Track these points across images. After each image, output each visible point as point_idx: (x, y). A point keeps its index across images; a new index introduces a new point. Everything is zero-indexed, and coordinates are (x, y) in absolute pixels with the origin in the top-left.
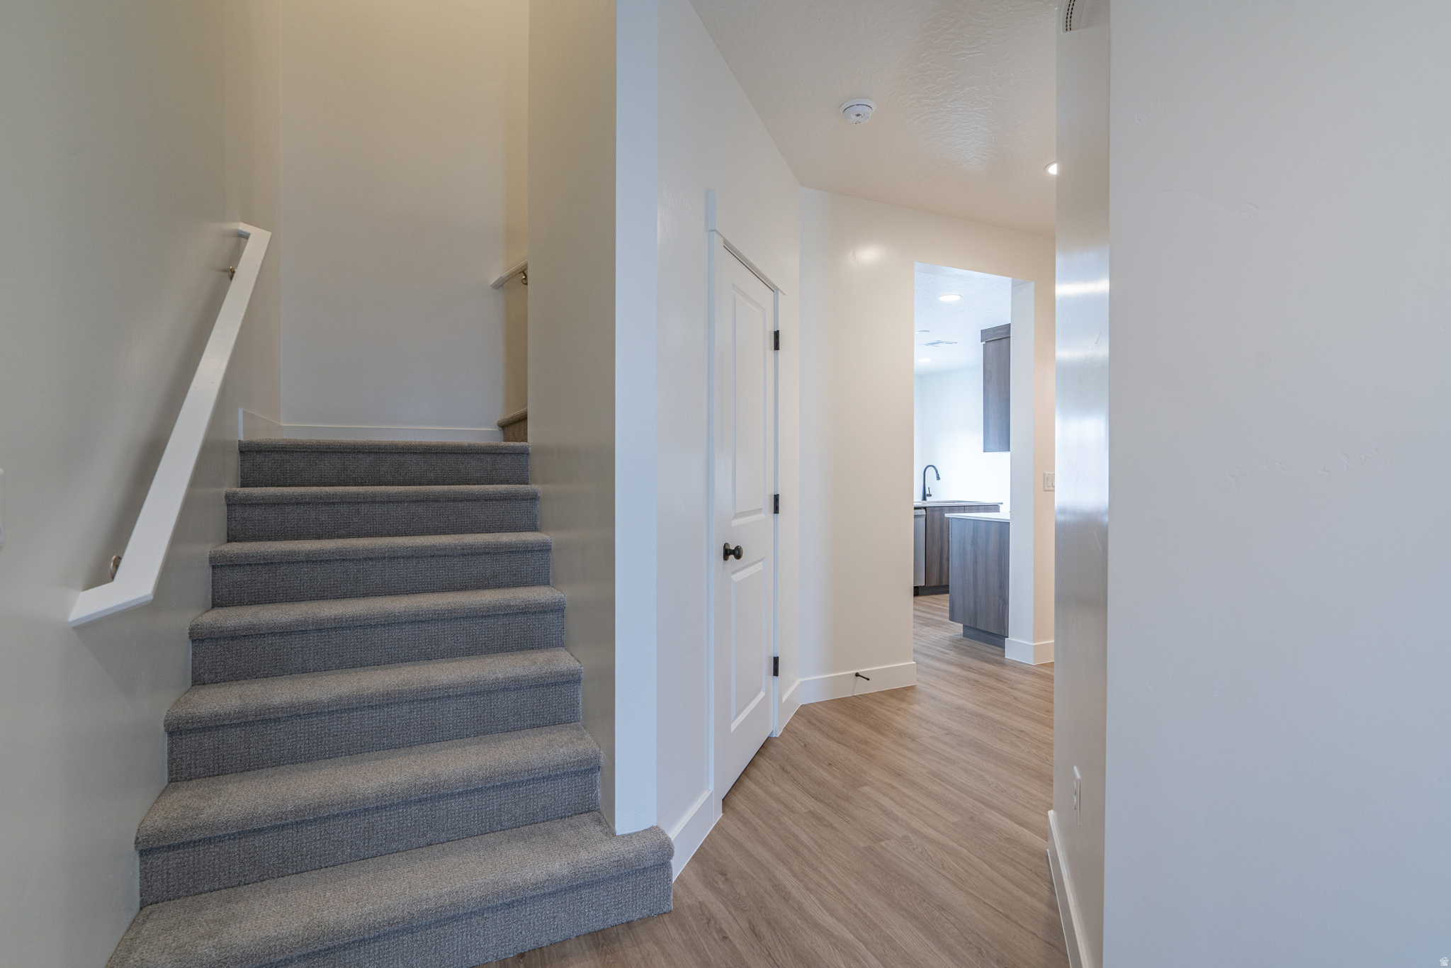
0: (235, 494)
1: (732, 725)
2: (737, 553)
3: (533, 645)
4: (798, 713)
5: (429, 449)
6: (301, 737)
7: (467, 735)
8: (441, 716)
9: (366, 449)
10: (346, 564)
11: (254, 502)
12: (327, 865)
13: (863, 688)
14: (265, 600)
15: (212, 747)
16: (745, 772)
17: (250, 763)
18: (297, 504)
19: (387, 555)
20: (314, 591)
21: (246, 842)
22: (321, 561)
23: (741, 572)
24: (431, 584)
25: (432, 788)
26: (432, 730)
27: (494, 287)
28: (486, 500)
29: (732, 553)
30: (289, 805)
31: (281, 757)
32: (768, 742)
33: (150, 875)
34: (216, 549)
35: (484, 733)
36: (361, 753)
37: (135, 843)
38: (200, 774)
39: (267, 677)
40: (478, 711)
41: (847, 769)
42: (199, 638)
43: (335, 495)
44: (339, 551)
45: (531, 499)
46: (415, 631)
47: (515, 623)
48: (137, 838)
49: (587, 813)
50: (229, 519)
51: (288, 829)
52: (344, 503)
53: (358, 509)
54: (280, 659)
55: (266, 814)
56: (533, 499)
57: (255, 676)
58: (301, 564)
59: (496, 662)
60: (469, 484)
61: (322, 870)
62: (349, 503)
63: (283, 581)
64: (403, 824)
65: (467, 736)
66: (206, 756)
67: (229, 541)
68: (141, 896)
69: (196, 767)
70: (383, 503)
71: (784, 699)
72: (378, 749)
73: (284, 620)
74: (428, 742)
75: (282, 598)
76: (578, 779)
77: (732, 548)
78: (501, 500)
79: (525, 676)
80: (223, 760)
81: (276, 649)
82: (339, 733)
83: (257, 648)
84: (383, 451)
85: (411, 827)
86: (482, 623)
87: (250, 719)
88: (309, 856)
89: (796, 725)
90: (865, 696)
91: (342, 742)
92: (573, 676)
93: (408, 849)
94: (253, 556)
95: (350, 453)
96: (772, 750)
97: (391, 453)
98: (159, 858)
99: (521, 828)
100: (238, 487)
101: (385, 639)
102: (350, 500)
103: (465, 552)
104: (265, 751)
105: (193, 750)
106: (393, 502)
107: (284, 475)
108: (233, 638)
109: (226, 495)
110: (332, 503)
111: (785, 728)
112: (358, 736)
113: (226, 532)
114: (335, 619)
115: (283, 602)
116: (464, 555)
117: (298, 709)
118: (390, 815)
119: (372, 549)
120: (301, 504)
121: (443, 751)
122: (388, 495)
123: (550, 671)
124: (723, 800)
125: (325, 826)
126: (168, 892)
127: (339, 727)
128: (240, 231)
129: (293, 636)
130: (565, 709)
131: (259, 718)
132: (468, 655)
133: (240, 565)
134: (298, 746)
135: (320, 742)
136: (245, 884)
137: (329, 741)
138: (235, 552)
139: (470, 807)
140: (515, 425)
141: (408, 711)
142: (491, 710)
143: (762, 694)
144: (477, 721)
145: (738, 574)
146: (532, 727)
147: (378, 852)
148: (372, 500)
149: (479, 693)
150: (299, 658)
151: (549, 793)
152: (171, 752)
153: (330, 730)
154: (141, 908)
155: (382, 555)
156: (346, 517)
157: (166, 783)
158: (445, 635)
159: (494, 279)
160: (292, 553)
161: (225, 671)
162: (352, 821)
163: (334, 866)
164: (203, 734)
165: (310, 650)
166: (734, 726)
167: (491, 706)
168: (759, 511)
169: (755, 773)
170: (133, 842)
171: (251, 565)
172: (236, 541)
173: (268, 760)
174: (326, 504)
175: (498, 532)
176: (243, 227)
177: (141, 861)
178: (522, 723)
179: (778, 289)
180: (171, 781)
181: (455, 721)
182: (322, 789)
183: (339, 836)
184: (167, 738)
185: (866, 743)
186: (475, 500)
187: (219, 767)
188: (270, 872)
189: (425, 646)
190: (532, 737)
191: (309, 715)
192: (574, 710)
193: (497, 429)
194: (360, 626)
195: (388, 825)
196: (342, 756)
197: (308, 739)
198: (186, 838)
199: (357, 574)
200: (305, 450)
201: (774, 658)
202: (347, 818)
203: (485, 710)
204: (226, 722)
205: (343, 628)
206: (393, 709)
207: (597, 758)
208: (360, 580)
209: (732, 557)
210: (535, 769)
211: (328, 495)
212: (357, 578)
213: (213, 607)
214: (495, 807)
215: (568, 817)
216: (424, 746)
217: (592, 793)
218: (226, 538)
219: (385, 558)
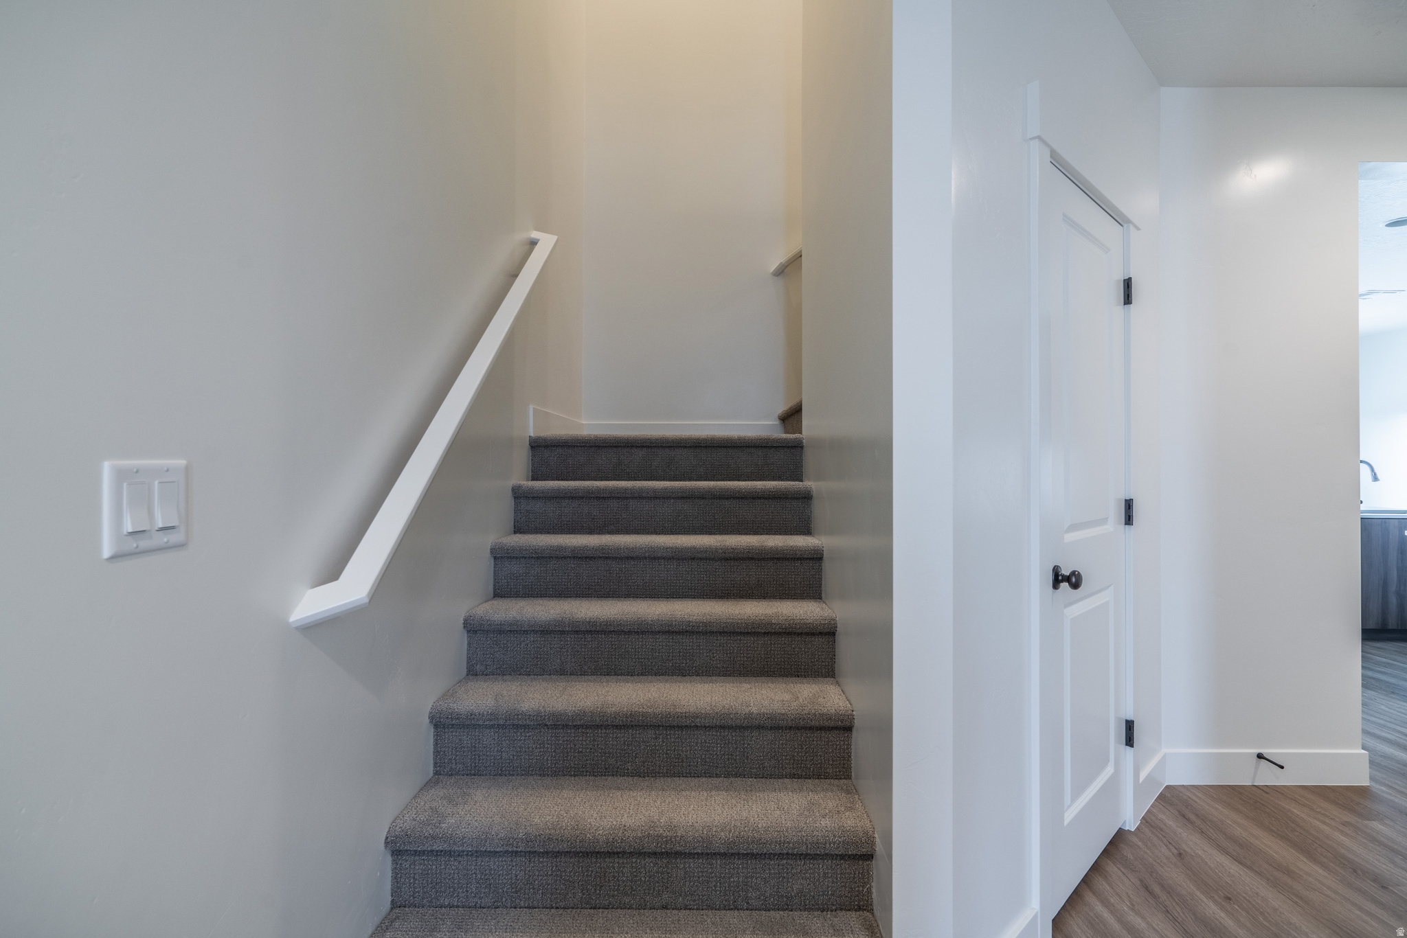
0: (520, 487)
1: (1066, 815)
2: (1074, 581)
3: (798, 672)
4: (1161, 797)
5: (698, 443)
6: (548, 748)
7: (716, 774)
8: (688, 748)
9: (638, 443)
10: (609, 562)
11: (536, 496)
12: (558, 905)
13: (1268, 777)
14: (537, 594)
15: (469, 745)
16: (1086, 881)
17: (502, 767)
18: (572, 498)
19: (647, 555)
20: (580, 588)
21: (482, 861)
22: (586, 558)
23: (1077, 606)
24: (691, 589)
25: (667, 842)
26: (678, 762)
27: (774, 275)
28: (753, 498)
29: (1066, 580)
30: (521, 831)
31: (529, 767)
32: (1120, 837)
33: (399, 876)
34: (497, 541)
35: (736, 776)
36: (605, 776)
37: (385, 843)
38: (459, 771)
39: (529, 675)
40: (729, 748)
41: (1261, 913)
42: (473, 628)
43: (605, 490)
44: (602, 549)
45: (803, 498)
46: (669, 642)
47: (778, 644)
48: (387, 838)
49: (856, 911)
50: (517, 510)
51: (521, 856)
52: (614, 498)
53: (627, 505)
54: (541, 658)
55: (499, 837)
56: (805, 498)
57: (519, 673)
58: (568, 559)
59: (753, 690)
60: (739, 481)
61: (552, 910)
62: (618, 498)
63: (552, 576)
64: (636, 876)
65: (717, 776)
66: (465, 754)
67: (515, 533)
68: (392, 896)
69: (456, 764)
70: (650, 498)
71: (1142, 777)
72: (622, 774)
73: (544, 618)
74: (673, 775)
75: (551, 593)
76: (845, 864)
77: (1066, 572)
78: (770, 498)
79: (783, 714)
80: (479, 760)
81: (538, 647)
82: (584, 751)
83: (520, 645)
84: (654, 445)
85: (645, 882)
86: (740, 640)
87: (501, 722)
88: (541, 891)
89: (1161, 816)
90: (1275, 789)
91: (587, 760)
92: (842, 722)
93: (642, 907)
94: (526, 550)
95: (624, 447)
96: (1127, 852)
97: (662, 447)
98: (407, 861)
99: (772, 912)
100: (528, 480)
101: (638, 648)
102: (619, 495)
103: (727, 555)
104: (515, 758)
105: (454, 745)
106: (659, 498)
107: (567, 469)
108: (501, 632)
109: (513, 488)
110: (603, 497)
111: (1143, 818)
112: (602, 756)
113: (513, 523)
114: (590, 622)
115: (552, 597)
116: (726, 559)
117: (544, 719)
118: (623, 863)
119: (633, 548)
120: (575, 498)
121: (688, 793)
122: (655, 491)
123: (813, 711)
124: (1053, 920)
125: (556, 861)
126: (414, 898)
127: (584, 743)
128: (533, 239)
129: (553, 636)
130: (833, 761)
131: (508, 722)
132: (724, 675)
133: (517, 558)
134: (545, 758)
135: (566, 757)
136: (481, 907)
137: (575, 757)
138: (512, 545)
139: (711, 873)
140: (792, 417)
141: (654, 736)
142: (744, 749)
143: (1109, 770)
144: (728, 759)
145: (1074, 607)
146: (792, 776)
147: (610, 903)
148: (639, 496)
149: (730, 728)
150: (557, 659)
151: (808, 875)
152: (436, 744)
153: (575, 746)
154: (392, 909)
155: (643, 555)
156: (616, 513)
157: (431, 774)
158: (700, 649)
159: (774, 266)
160: (560, 548)
161: (494, 664)
162: (583, 861)
163: (564, 908)
164: (462, 730)
165: (567, 652)
166: (1069, 816)
167: (744, 744)
168: (1103, 521)
169: (1100, 883)
170: (384, 841)
171: (525, 558)
172: (521, 533)
173: (517, 767)
174: (598, 498)
175: (767, 534)
176: (535, 235)
177: (393, 860)
178: (781, 771)
179: (1129, 221)
180: (436, 773)
181: (703, 756)
182: (555, 817)
183: (570, 876)
184: (432, 730)
185: (1289, 872)
186: (742, 498)
187: (475, 767)
188: (504, 900)
189: (679, 660)
190: (790, 793)
191: (555, 726)
192: (844, 764)
193: (777, 422)
194: (613, 631)
195: (621, 874)
196: (586, 775)
197: (555, 751)
198: (427, 847)
199: (619, 574)
200: (584, 444)
201: (1127, 722)
202: (578, 856)
203: (737, 748)
204: (481, 722)
205: (598, 632)
206: (638, 732)
207: (871, 842)
208: (622, 580)
209: (1065, 585)
210: (789, 843)
211: (599, 490)
212: (620, 577)
213: (494, 597)
214: (741, 880)
215: (832, 911)
216: (669, 780)
217: (863, 887)
218: (513, 529)
219: (646, 558)
